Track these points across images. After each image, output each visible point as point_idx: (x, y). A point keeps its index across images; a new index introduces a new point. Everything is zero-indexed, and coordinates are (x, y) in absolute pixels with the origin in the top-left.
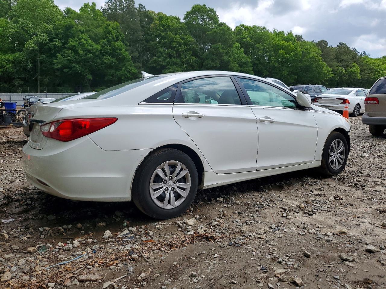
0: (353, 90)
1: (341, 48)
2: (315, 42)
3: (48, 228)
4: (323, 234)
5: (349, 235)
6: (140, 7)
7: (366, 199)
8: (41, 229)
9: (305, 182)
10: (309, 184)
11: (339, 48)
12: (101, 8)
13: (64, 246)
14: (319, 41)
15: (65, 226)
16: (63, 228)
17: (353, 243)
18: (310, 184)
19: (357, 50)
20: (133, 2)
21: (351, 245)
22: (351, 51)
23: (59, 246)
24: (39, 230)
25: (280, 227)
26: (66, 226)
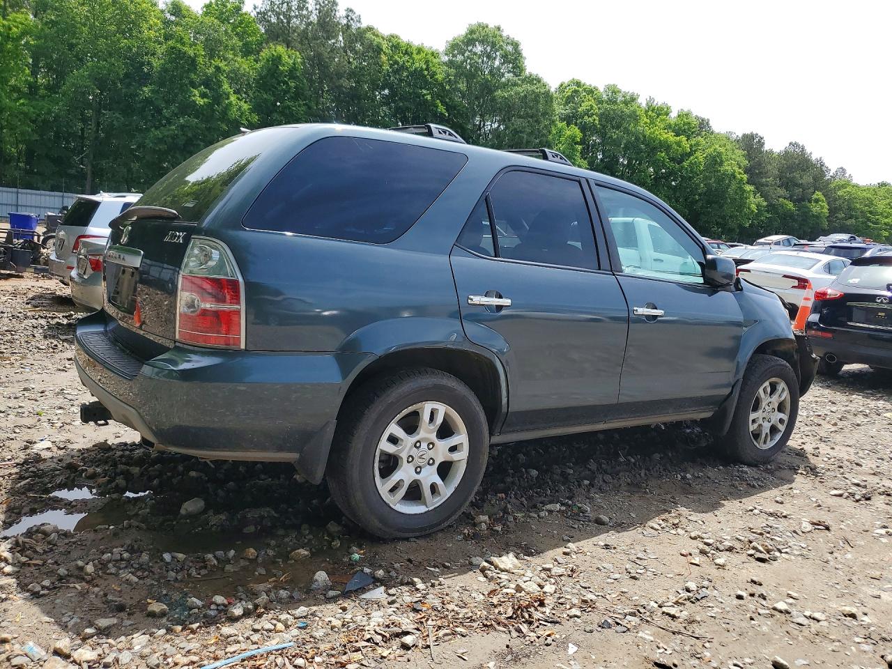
0: (820, 261)
1: (792, 156)
2: (734, 136)
3: (181, 556)
4: (805, 616)
5: (862, 621)
6: (347, 16)
7: (883, 531)
8: (167, 557)
9: (738, 477)
10: (748, 484)
11: (786, 155)
12: (255, 9)
13: (227, 603)
14: (744, 135)
15: (220, 553)
16: (215, 557)
17: (875, 642)
18: (750, 484)
19: (826, 164)
20: (335, 4)
21: (871, 646)
22: (813, 166)
23: (218, 605)
24: (162, 560)
25: (707, 588)
26: (222, 552)
